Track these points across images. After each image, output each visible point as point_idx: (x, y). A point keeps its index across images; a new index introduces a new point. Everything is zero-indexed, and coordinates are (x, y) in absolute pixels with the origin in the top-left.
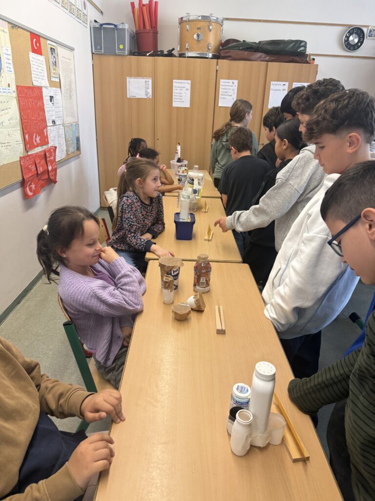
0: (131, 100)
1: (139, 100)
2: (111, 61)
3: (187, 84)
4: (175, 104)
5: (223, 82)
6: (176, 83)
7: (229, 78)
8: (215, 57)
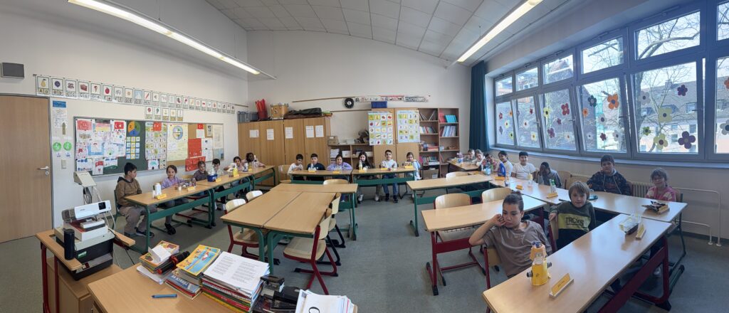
0: (251, 138)
1: (255, 138)
2: (244, 125)
3: (272, 131)
4: (268, 139)
5: (286, 129)
6: (268, 131)
7: (289, 126)
8: (284, 119)
